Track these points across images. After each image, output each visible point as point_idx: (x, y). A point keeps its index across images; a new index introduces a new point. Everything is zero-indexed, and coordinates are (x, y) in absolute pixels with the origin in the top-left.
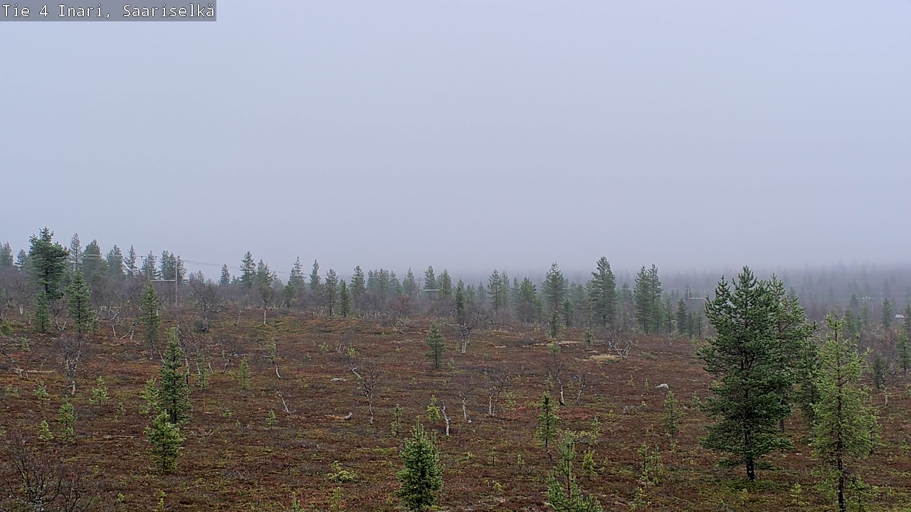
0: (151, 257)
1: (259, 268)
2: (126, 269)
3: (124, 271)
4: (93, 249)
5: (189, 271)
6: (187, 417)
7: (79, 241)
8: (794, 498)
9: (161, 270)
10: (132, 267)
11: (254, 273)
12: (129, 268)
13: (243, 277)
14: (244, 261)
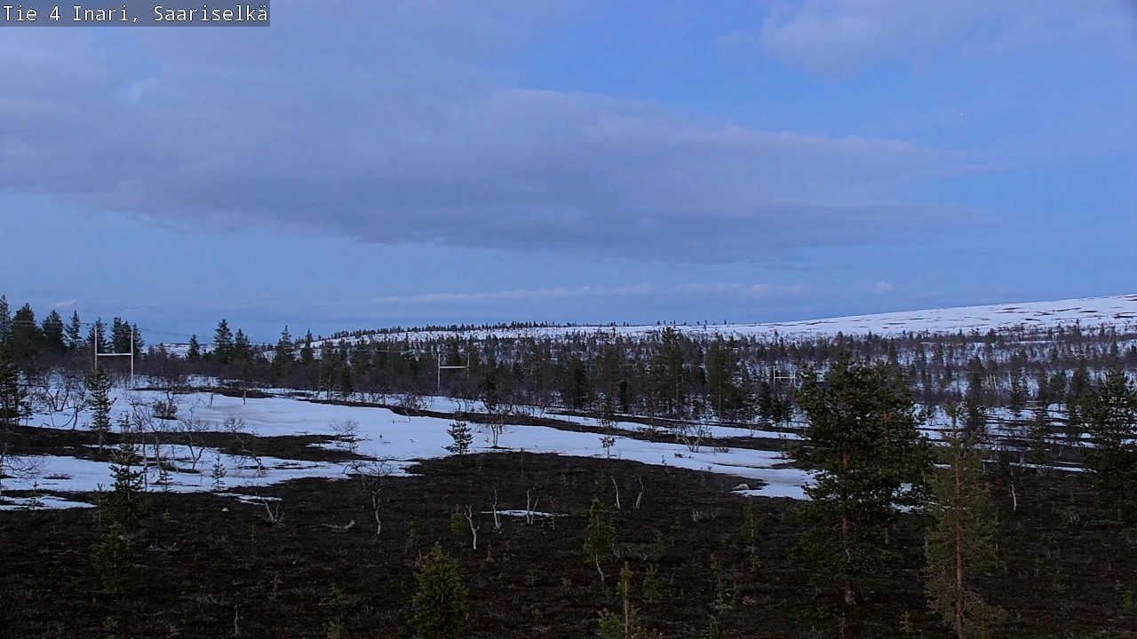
0: (99, 325)
1: (237, 339)
2: (67, 339)
3: (65, 342)
4: (26, 314)
5: (149, 342)
6: (145, 527)
7: (6, 305)
8: (903, 625)
9: (112, 341)
10: (76, 337)
11: (231, 344)
12: (71, 339)
13: (217, 350)
14: (218, 330)
